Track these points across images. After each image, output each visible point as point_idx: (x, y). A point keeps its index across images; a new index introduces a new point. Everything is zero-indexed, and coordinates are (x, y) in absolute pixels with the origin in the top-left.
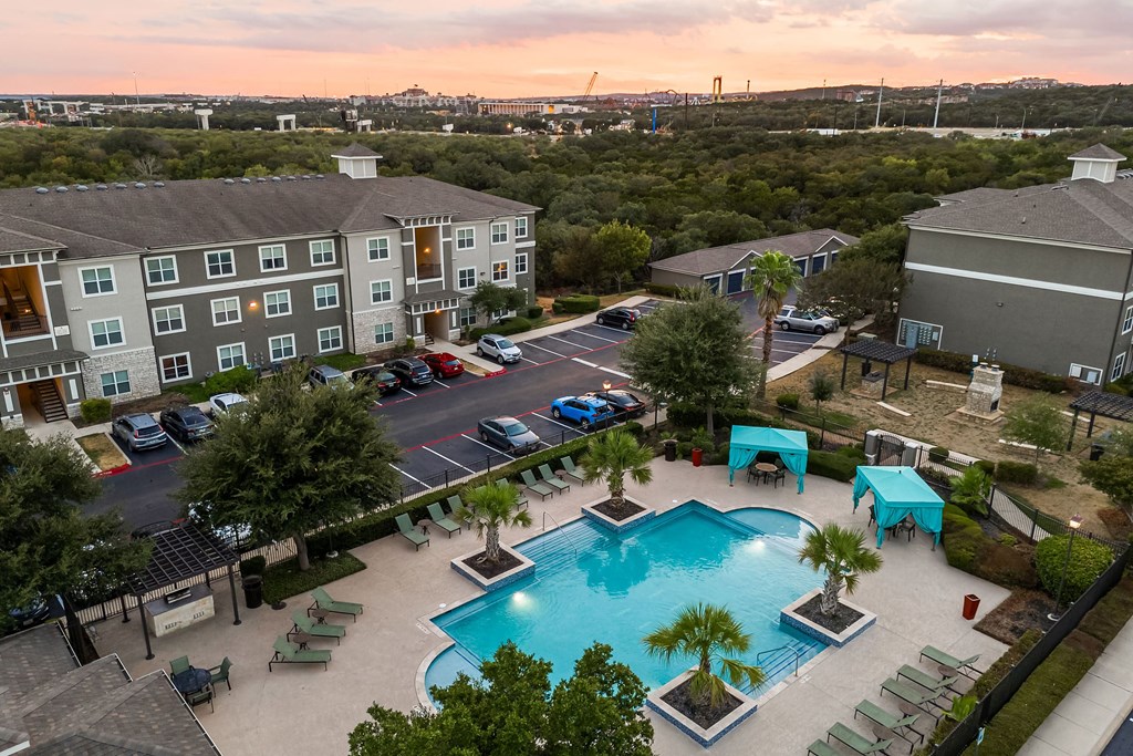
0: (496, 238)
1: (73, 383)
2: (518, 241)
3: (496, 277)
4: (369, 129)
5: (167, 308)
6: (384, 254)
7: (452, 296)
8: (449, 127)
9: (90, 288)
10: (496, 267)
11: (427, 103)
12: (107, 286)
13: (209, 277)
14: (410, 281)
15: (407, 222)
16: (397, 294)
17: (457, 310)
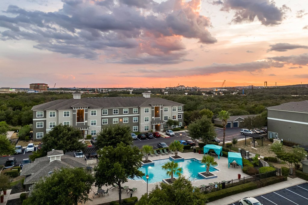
0: (173, 110)
1: (86, 131)
2: (178, 111)
3: (173, 119)
4: (167, 94)
5: (105, 119)
6: (148, 112)
7: (162, 122)
8: (186, 94)
9: (92, 114)
10: (173, 116)
11: (184, 89)
12: (95, 114)
13: (113, 114)
14: (153, 118)
15: (153, 105)
16: (150, 120)
17: (163, 125)
